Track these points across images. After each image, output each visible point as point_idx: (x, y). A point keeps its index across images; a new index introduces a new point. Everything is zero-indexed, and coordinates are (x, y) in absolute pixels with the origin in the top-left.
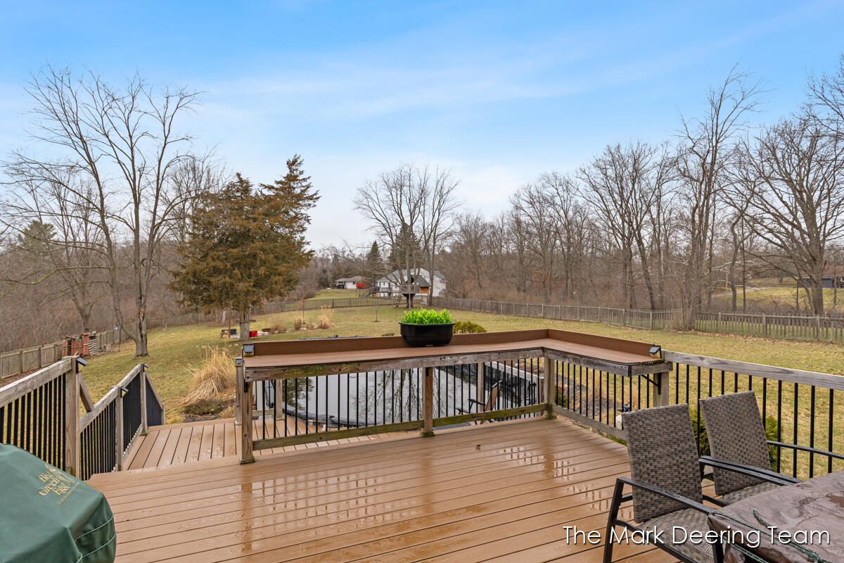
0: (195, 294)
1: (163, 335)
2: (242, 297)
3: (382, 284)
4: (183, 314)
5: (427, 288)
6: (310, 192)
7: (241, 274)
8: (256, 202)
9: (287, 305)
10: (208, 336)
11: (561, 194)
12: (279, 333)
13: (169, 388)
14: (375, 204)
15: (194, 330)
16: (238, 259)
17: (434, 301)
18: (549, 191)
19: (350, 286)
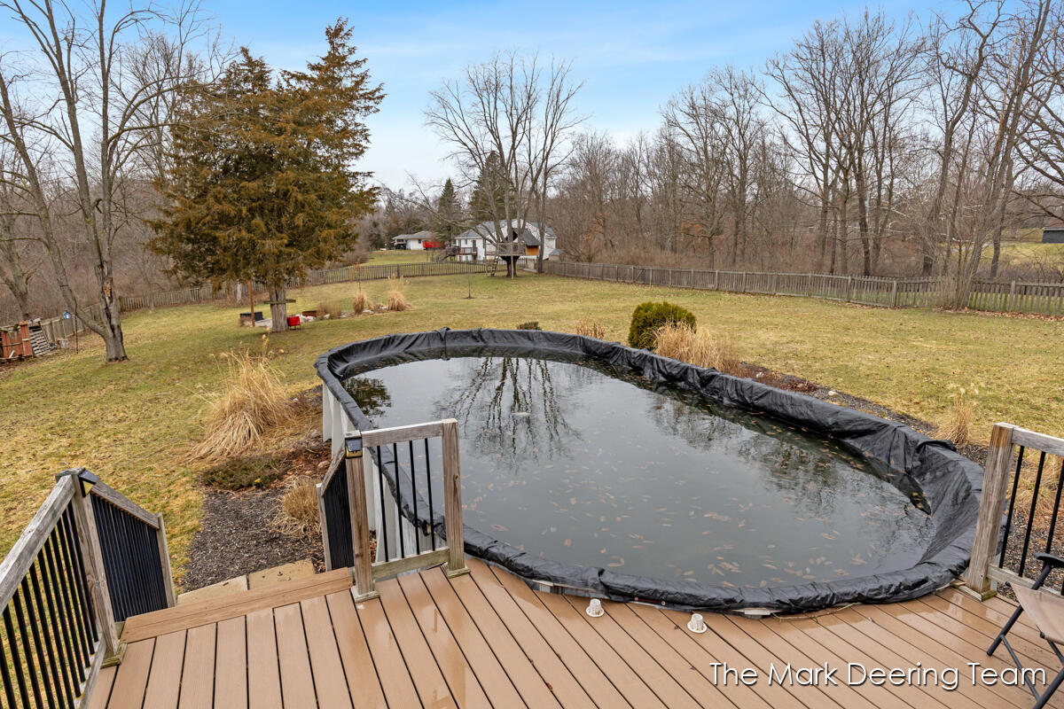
0: (194, 258)
1: (149, 320)
2: (270, 263)
3: (463, 242)
4: (176, 288)
5: (536, 247)
6: (369, 86)
7: (267, 225)
8: (281, 101)
9: (330, 275)
10: (218, 323)
11: (737, 101)
12: (331, 318)
13: (167, 423)
14: (457, 117)
15: (196, 313)
16: (259, 199)
17: (545, 266)
18: (719, 97)
19: (414, 245)
